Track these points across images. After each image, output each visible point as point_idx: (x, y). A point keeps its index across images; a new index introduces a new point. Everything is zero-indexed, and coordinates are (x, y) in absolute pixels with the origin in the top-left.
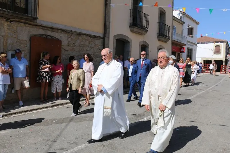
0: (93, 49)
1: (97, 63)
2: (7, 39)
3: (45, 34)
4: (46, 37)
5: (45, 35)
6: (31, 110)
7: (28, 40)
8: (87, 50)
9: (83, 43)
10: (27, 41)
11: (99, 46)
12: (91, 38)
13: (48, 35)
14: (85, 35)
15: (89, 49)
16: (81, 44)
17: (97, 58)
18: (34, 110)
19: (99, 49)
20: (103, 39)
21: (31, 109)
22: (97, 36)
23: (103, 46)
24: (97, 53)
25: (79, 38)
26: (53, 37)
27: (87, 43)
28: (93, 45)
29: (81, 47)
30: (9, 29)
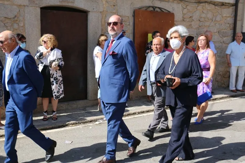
0: (219, 24)
1: (224, 45)
2: (105, 16)
3: (152, 5)
4: (154, 9)
5: (153, 7)
6: (139, 113)
7: (131, 16)
8: (209, 26)
9: (203, 15)
10: (130, 18)
11: (228, 19)
12: (217, 7)
13: (156, 7)
14: (206, 3)
15: (212, 24)
16: (201, 17)
17: (225, 37)
18: (143, 112)
19: (228, 24)
20: (234, 7)
21: (140, 111)
22: (226, 3)
23: (234, 18)
24: (225, 29)
25: (198, 8)
26: (163, 10)
27: (210, 15)
28: (218, 19)
29: (201, 22)
30: (108, 3)
